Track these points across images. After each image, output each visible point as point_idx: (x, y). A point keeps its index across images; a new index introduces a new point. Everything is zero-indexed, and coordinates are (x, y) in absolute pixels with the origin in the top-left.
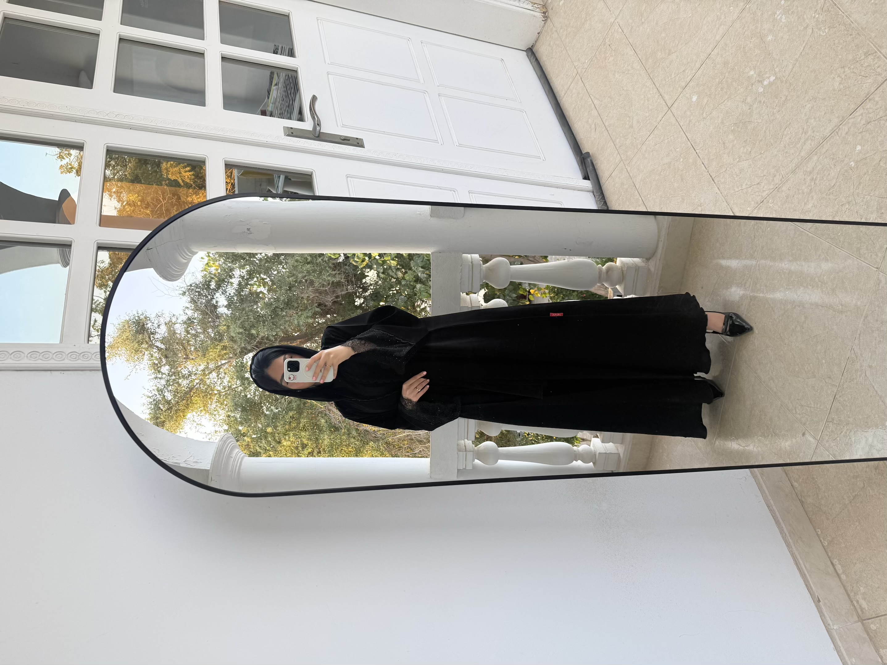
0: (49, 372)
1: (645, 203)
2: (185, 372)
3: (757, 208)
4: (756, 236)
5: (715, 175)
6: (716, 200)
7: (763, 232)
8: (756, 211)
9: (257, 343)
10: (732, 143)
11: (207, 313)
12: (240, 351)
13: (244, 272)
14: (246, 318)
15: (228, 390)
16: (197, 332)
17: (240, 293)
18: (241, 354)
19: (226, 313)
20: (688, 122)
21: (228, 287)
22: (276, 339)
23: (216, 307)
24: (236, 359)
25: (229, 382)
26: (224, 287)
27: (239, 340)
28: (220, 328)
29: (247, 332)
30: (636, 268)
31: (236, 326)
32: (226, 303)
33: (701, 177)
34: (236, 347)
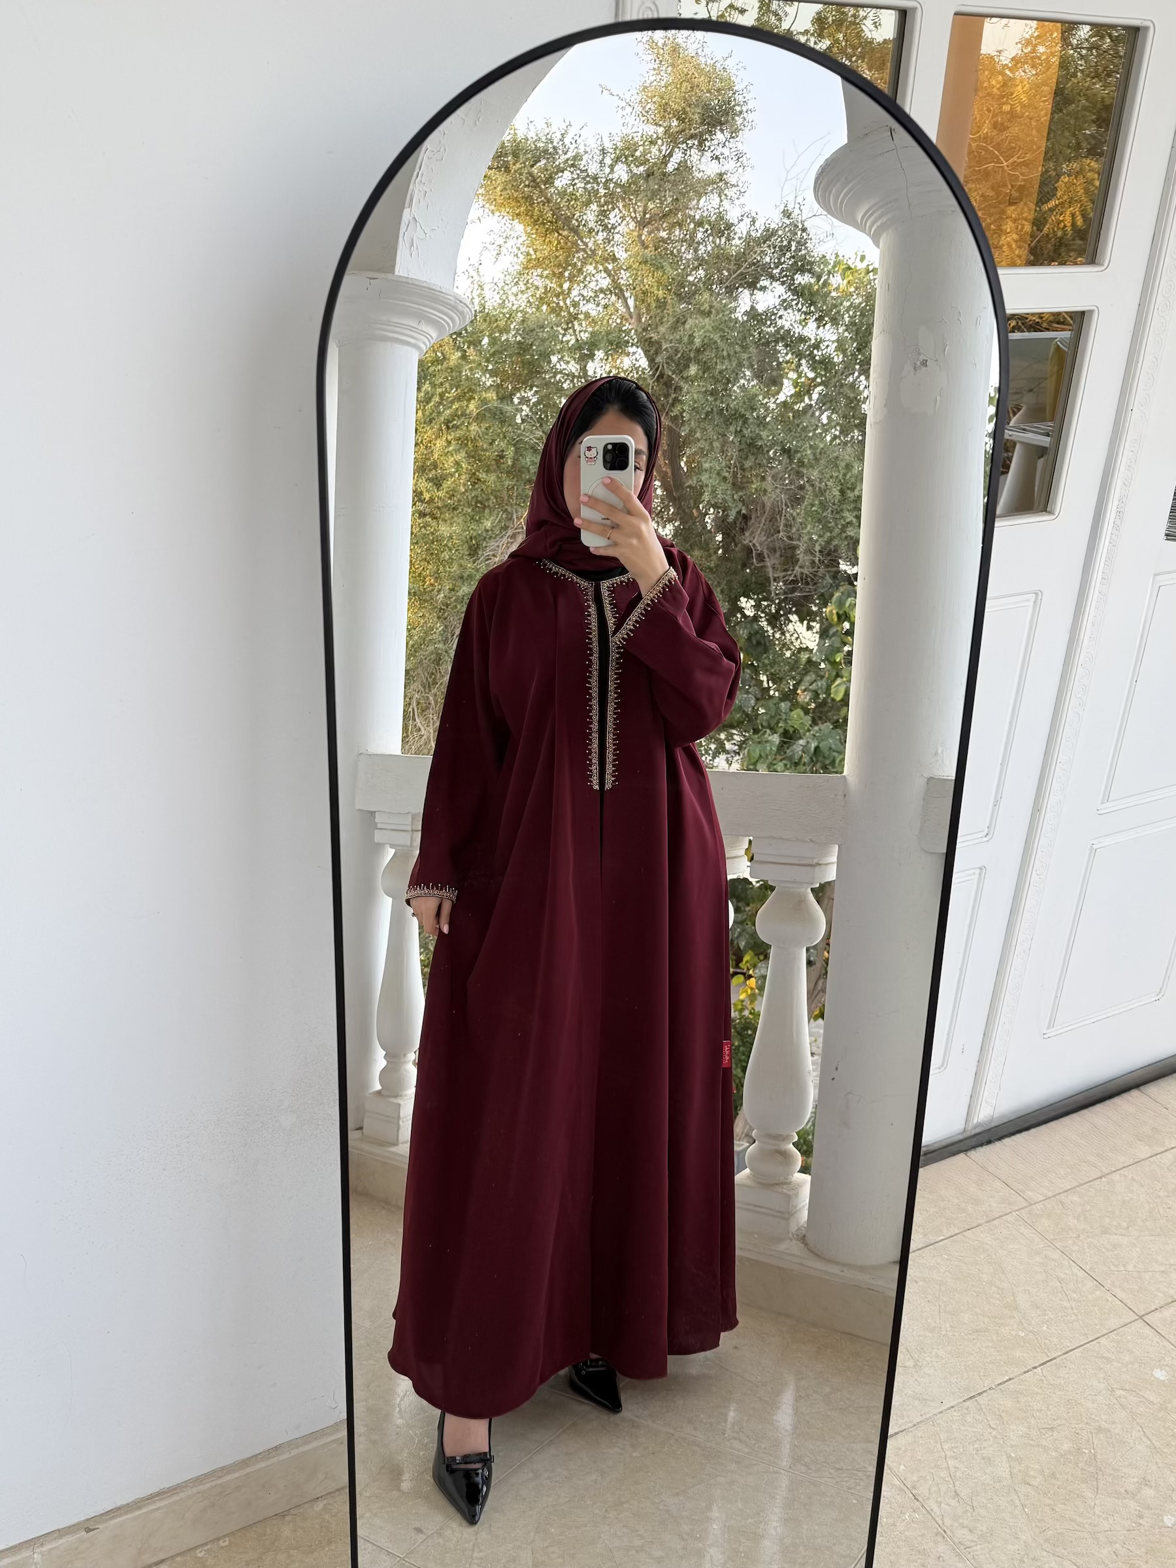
1: (931, 1247)
2: (614, 217)
3: (902, 1486)
4: (840, 1471)
5: (981, 1403)
6: (926, 1400)
7: (849, 1489)
8: (897, 1482)
9: (669, 376)
10: (1051, 1446)
11: (739, 268)
12: (653, 340)
13: (830, 349)
14: (725, 353)
15: (569, 312)
16: (699, 243)
17: (783, 338)
18: (646, 340)
19: (738, 310)
20: (1107, 1354)
21: (796, 312)
22: (674, 419)
23: (752, 286)
24: (636, 331)
25: (587, 315)
26: (797, 304)
27: (678, 337)
28: (706, 295)
29: (692, 355)
30: (787, 1214)
31: (709, 331)
32: (761, 308)
33: (979, 1372)
34: (662, 329)
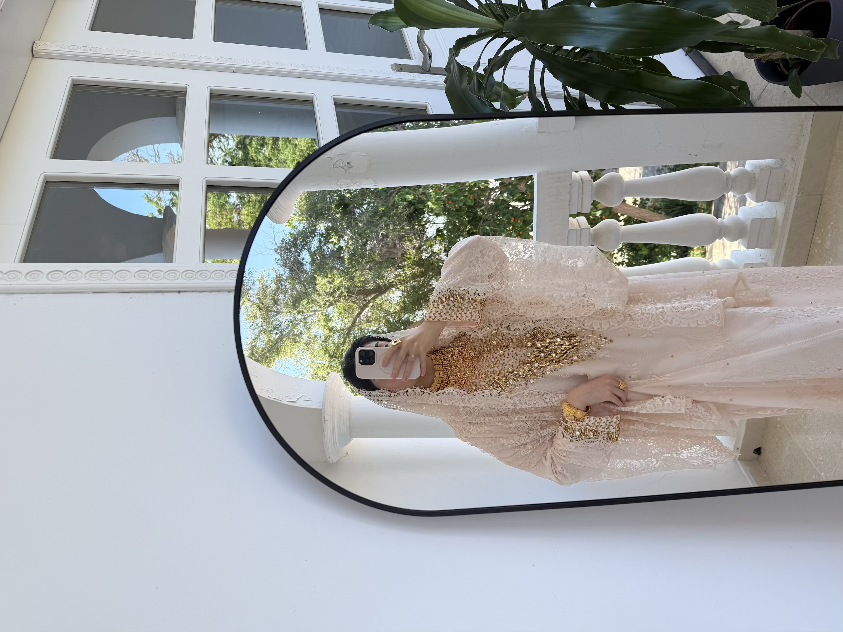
0: (160, 294)
